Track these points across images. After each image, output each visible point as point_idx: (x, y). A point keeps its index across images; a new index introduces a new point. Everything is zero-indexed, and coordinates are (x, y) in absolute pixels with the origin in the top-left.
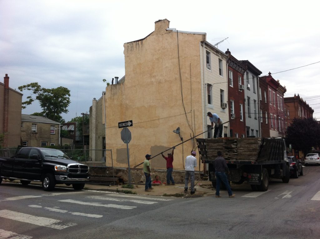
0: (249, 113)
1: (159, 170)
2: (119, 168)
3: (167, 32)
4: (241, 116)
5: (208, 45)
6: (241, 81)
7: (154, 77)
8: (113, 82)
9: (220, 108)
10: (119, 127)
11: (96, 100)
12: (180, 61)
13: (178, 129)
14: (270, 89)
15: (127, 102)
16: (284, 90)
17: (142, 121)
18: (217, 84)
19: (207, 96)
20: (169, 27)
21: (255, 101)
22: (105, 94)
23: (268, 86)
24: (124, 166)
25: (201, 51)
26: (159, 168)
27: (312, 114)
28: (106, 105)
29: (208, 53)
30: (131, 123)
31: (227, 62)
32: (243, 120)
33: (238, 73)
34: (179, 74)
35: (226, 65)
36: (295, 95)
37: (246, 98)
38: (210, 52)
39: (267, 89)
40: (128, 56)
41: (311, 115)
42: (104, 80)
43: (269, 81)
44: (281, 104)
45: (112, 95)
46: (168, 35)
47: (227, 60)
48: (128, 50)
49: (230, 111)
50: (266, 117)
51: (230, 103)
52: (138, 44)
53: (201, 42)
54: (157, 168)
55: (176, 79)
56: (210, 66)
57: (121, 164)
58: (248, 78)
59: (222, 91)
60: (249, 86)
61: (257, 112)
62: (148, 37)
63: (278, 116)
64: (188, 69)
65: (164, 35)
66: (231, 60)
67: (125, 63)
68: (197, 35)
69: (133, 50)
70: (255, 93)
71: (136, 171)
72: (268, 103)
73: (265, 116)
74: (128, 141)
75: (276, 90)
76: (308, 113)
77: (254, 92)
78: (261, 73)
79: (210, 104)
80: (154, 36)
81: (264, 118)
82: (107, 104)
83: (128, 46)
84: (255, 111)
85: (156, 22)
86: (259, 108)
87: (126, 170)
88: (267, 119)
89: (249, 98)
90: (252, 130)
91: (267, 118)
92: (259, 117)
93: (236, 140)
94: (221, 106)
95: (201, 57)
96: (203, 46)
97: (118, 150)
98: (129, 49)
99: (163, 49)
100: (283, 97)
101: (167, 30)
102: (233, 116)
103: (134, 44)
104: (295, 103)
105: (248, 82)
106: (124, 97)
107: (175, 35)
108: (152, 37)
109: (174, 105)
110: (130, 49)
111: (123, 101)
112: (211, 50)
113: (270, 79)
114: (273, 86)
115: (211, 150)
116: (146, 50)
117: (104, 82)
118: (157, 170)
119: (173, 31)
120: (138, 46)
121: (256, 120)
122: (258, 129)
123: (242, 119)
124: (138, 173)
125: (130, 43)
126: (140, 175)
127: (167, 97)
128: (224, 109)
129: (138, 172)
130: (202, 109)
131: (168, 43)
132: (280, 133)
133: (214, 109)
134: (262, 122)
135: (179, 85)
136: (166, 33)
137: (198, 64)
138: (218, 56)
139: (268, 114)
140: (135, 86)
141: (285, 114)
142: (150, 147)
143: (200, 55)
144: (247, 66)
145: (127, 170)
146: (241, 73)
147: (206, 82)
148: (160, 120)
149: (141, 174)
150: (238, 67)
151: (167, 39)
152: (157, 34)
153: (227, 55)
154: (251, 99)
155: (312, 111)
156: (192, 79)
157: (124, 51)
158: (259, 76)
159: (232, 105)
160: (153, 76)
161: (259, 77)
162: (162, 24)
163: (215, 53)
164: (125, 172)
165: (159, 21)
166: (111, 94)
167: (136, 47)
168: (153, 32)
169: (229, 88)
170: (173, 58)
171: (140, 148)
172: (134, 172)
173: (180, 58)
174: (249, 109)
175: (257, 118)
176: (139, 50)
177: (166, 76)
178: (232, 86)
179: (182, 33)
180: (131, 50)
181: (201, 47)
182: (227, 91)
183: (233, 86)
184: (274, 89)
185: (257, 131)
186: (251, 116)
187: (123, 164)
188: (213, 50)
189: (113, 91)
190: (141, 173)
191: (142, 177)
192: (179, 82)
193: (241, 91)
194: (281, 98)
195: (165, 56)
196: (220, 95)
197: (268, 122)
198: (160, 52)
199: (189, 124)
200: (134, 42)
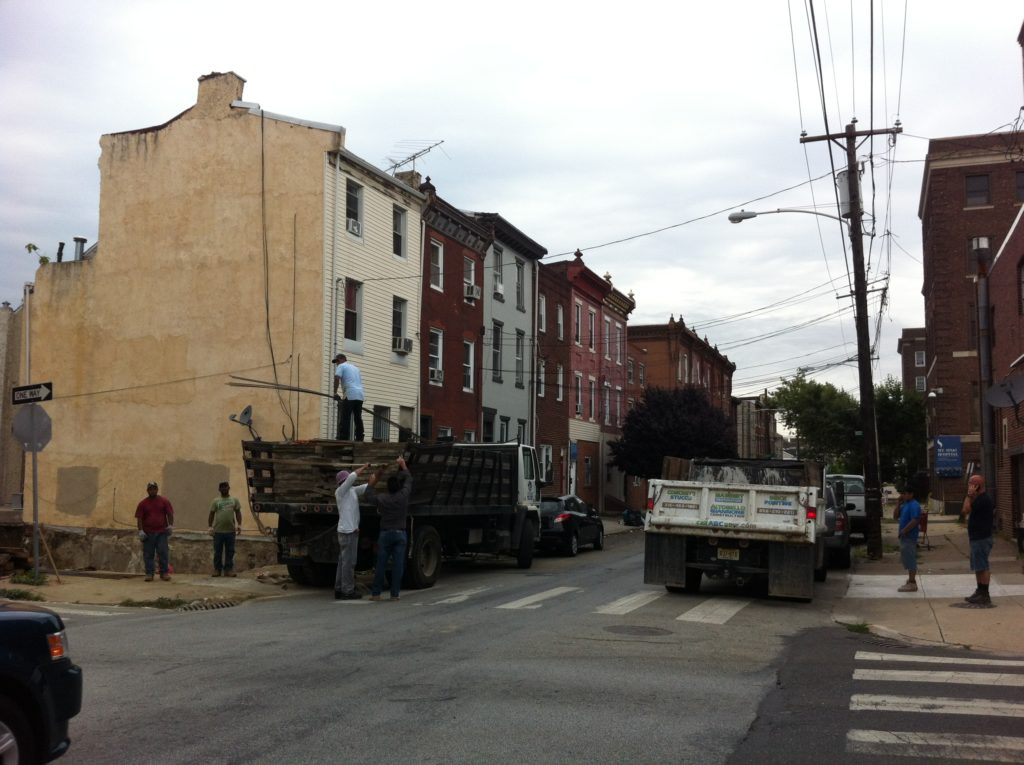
0: (496, 368)
1: (184, 537)
2: (64, 529)
3: (234, 112)
4: (469, 377)
5: (351, 162)
6: (473, 273)
7: (187, 246)
8: (60, 254)
9: (390, 352)
10: (16, 402)
11: (11, 309)
12: (267, 207)
13: (247, 412)
14: (578, 301)
15: (100, 320)
16: (628, 305)
17: (144, 384)
18: (386, 282)
19: (343, 315)
20: (240, 99)
21: (520, 334)
22: (31, 292)
23: (573, 290)
24: (76, 522)
25: (328, 181)
26: (185, 530)
27: (730, 376)
28: (33, 328)
29: (352, 189)
30: (48, 391)
31: (424, 216)
32: (474, 389)
33: (465, 251)
34: (260, 243)
35: (419, 224)
36: (672, 319)
37: (488, 324)
38: (363, 184)
39: (569, 299)
40: (111, 177)
41: (726, 378)
42: (31, 248)
43: (575, 277)
44: (618, 345)
45: (54, 298)
46: (235, 122)
47: (423, 210)
48: (112, 157)
49: (426, 361)
50: (561, 382)
51: (427, 340)
52: (145, 140)
53: (329, 153)
54: (181, 530)
55: (251, 258)
56: (358, 226)
57: (70, 517)
58: (498, 266)
59: (399, 302)
60: (501, 289)
61: (527, 367)
62: (176, 122)
63: (601, 380)
64: (290, 230)
65: (223, 121)
66: (436, 211)
67: (102, 195)
68: (318, 132)
69: (129, 158)
70: (524, 312)
71: (115, 537)
72: (567, 343)
73: (557, 379)
74: (40, 445)
75: (598, 304)
76: (716, 372)
77: (521, 309)
78: (545, 252)
79: (355, 339)
80: (194, 121)
81: (552, 384)
82: (37, 326)
83: (113, 146)
84: (520, 363)
85: (203, 79)
86: (533, 355)
87: (85, 534)
88: (561, 390)
89: (498, 326)
90: (506, 420)
91: (564, 387)
92: (532, 382)
93: (350, 448)
94: (394, 346)
95: (328, 198)
96: (334, 166)
97: (61, 472)
98: (114, 155)
99: (218, 165)
100: (624, 324)
101: (232, 108)
102: (435, 378)
103: (133, 139)
104: (669, 343)
105: (498, 277)
106: (91, 303)
107: (255, 126)
108: (187, 122)
109: (243, 337)
110: (120, 154)
111: (86, 317)
112: (367, 179)
113: (578, 269)
114: (589, 293)
115: (286, 476)
116: (168, 163)
117: (30, 251)
118: (177, 536)
119: (250, 112)
120: (143, 147)
121: (520, 391)
122: (525, 416)
123: (469, 387)
124: (119, 544)
125: (120, 136)
126: (125, 552)
127: (221, 312)
128: (402, 354)
129: (123, 541)
130: (321, 355)
131: (233, 145)
132: (604, 429)
133: (365, 354)
134: (542, 395)
135: (260, 279)
136: (229, 116)
137: (317, 218)
138: (391, 196)
139: (567, 373)
140: (126, 273)
141: (630, 373)
142: (163, 465)
143: (322, 193)
144: (495, 231)
145: (88, 534)
146: (473, 251)
147: (343, 273)
148: (197, 382)
149: (129, 548)
150: (462, 233)
151: (230, 135)
152: (202, 117)
153: (425, 196)
154: (505, 329)
155: (730, 368)
156: (299, 264)
157: (100, 159)
158: (540, 260)
159: (437, 343)
160: (185, 245)
161: (540, 264)
162: (220, 87)
163: (382, 188)
164: (83, 540)
165: (214, 75)
166: (52, 292)
167: (138, 152)
168: (192, 108)
169: (427, 292)
170: (246, 194)
171: (131, 468)
172: (110, 543)
173: (267, 196)
174: (496, 357)
175: (526, 384)
176: (145, 160)
177: (222, 246)
178: (439, 289)
179: (277, 121)
180: (122, 159)
181: (328, 168)
182: (420, 302)
183: (444, 288)
184: (594, 300)
185: (522, 422)
186: (503, 379)
187: (77, 517)
188: (374, 179)
189: (57, 282)
190: (130, 545)
191: (134, 556)
192: (262, 270)
193: (473, 304)
194: (618, 328)
195: (222, 185)
196: (391, 314)
197: (566, 397)
198: (208, 170)
199: (280, 398)
200: (133, 132)
